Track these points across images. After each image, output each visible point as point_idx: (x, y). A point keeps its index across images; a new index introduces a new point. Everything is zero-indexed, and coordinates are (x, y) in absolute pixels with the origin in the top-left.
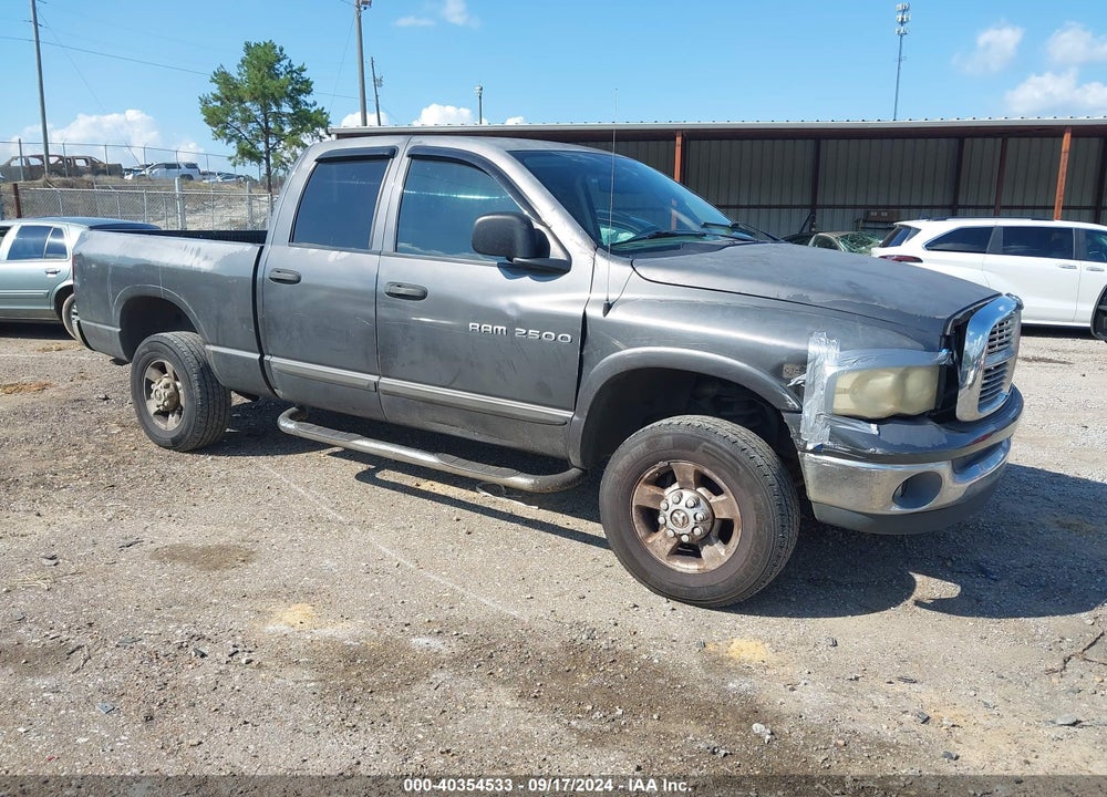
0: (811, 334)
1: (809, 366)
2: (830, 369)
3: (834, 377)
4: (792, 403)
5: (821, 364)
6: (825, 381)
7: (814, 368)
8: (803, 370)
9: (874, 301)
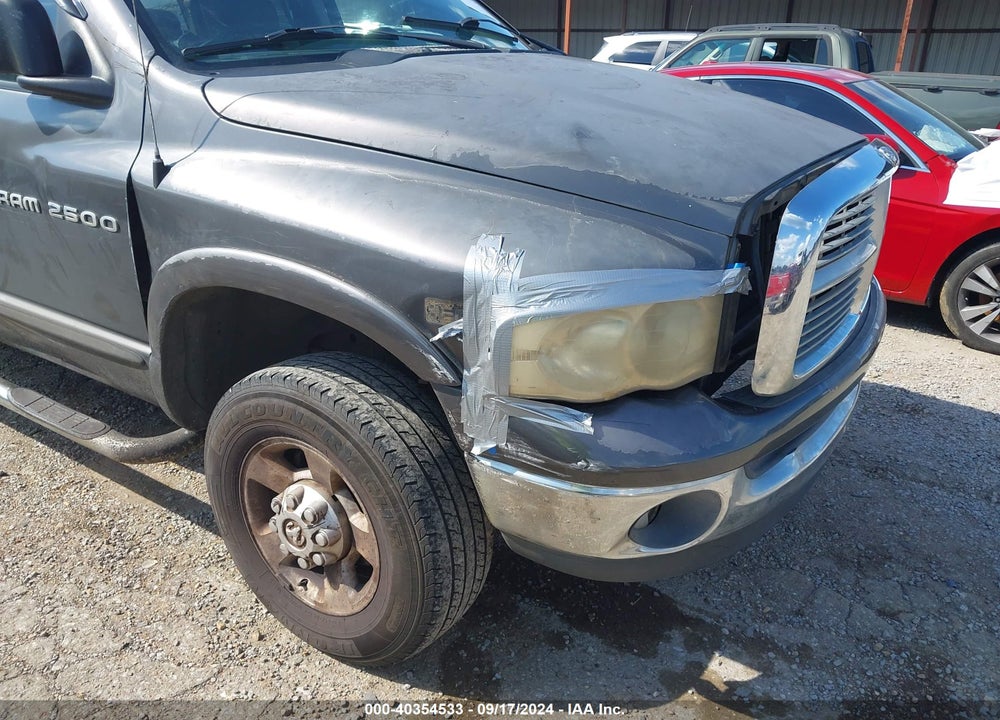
0: (475, 239)
1: (467, 305)
2: (503, 313)
3: (509, 328)
4: (442, 372)
5: (488, 301)
6: (493, 335)
7: (476, 308)
8: (457, 312)
9: (610, 167)
